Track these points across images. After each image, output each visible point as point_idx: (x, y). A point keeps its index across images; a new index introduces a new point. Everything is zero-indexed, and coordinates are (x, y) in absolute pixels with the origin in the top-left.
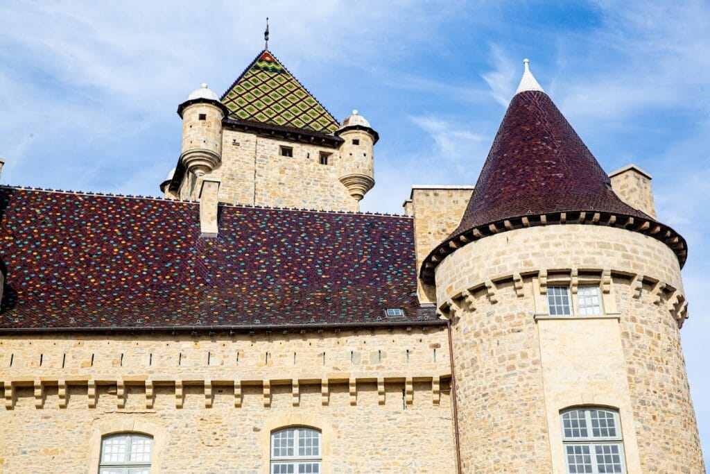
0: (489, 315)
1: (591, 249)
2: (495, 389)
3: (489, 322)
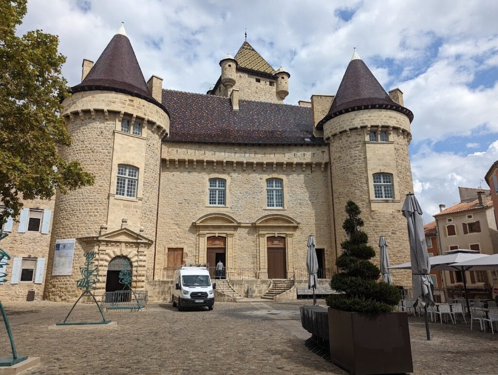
0: (347, 141)
1: (386, 118)
2: (349, 167)
3: (346, 144)
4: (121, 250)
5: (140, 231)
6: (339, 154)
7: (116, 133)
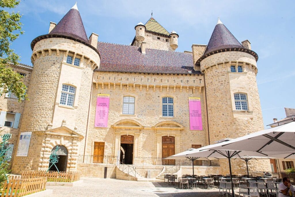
3: (216, 73)
4: (61, 141)
5: (75, 129)
6: (211, 81)
7: (63, 64)
